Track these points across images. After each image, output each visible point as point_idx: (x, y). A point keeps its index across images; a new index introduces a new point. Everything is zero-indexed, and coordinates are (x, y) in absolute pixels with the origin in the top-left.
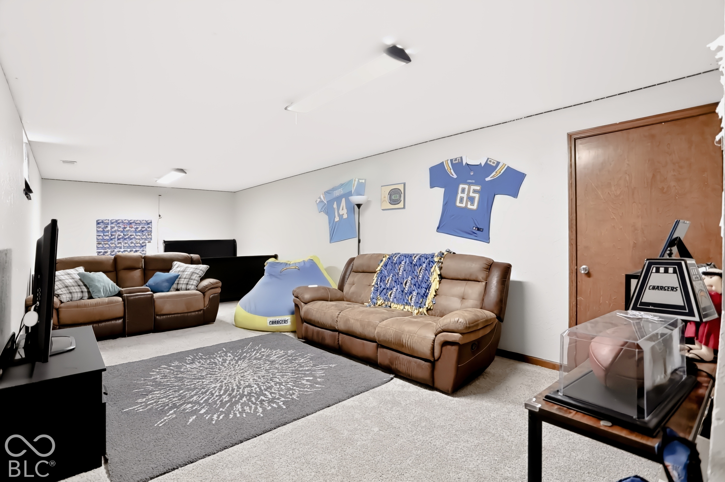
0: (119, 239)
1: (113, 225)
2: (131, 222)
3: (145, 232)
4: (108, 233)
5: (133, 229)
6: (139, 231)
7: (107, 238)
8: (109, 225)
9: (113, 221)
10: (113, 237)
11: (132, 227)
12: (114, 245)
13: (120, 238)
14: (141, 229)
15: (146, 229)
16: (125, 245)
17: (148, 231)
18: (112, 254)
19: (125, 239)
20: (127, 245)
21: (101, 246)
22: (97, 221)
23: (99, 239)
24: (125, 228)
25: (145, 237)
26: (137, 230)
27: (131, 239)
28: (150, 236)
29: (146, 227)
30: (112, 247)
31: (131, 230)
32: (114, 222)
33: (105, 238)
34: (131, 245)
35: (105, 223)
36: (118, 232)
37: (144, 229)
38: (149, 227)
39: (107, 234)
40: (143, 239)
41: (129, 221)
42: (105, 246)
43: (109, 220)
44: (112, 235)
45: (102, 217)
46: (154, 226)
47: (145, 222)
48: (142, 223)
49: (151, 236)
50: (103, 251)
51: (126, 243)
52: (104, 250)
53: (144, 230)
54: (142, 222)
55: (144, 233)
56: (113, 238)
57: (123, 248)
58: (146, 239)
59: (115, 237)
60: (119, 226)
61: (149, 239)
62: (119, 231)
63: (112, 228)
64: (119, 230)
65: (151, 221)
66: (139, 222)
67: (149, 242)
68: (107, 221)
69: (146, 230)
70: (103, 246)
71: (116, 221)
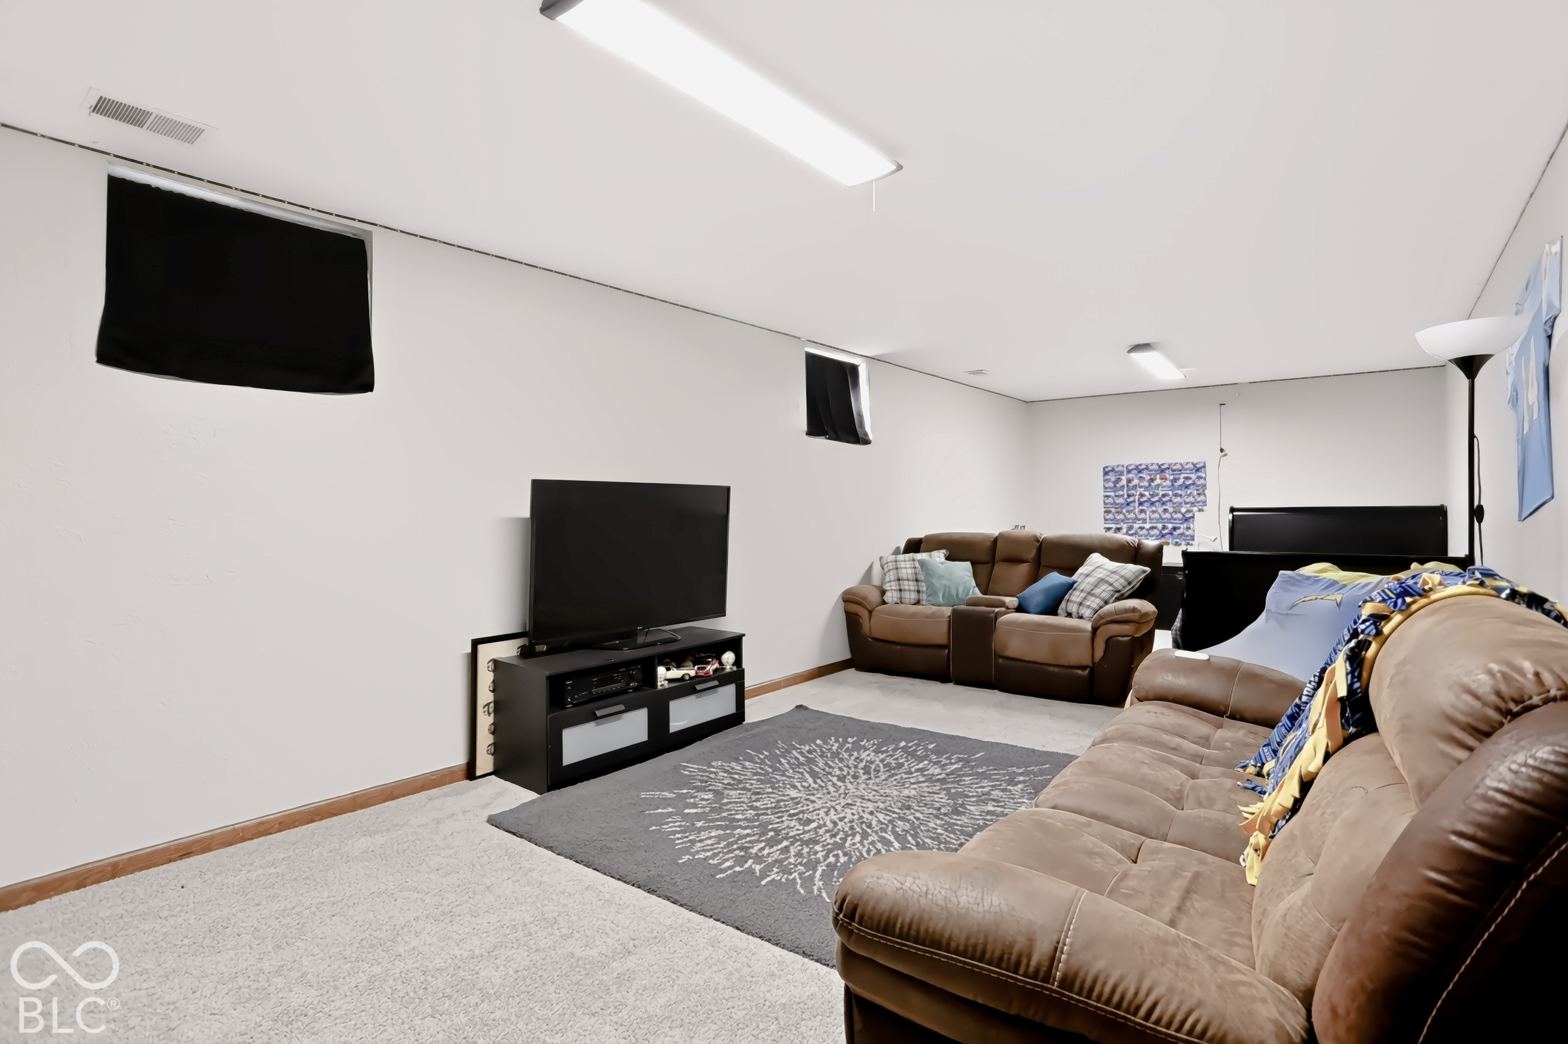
0: (1141, 504)
1: (1130, 476)
2: (1163, 467)
3: (1192, 487)
4: (1123, 491)
5: (1168, 483)
6: (1179, 486)
7: (1121, 500)
8: (1123, 475)
9: (1130, 468)
10: (1132, 499)
11: (1166, 479)
12: (1132, 515)
13: (1144, 502)
14: (1184, 482)
15: (1194, 481)
16: (1153, 516)
17: (1199, 486)
18: (1130, 532)
19: (1152, 504)
20: (1156, 515)
21: (1110, 516)
22: (1104, 469)
23: (1107, 504)
24: (1152, 480)
25: (1191, 499)
26: (1176, 484)
27: (1164, 504)
28: (1202, 498)
29: (1193, 476)
30: (1129, 519)
31: (1164, 484)
32: (1132, 470)
33: (1118, 501)
34: (1164, 516)
35: (1117, 472)
36: (1139, 490)
37: (1190, 482)
38: (1199, 478)
39: (1121, 493)
40: (1186, 503)
41: (1159, 466)
42: (1118, 517)
43: (1123, 466)
44: (1129, 496)
45: (1111, 463)
46: (1211, 473)
47: (1191, 466)
48: (1186, 470)
49: (1205, 496)
50: (1114, 526)
51: (1153, 512)
52: (1116, 524)
53: (1190, 485)
54: (1186, 467)
55: (1189, 492)
56: (1131, 502)
57: (1150, 523)
58: (1193, 503)
59: (1135, 499)
60: (1141, 477)
61: (1201, 504)
62: (1141, 487)
63: (1129, 481)
64: (1142, 484)
65: (1205, 464)
66: (1178, 467)
67: (1200, 510)
68: (1120, 468)
69: (1194, 484)
70: (1115, 518)
71: (1137, 468)
